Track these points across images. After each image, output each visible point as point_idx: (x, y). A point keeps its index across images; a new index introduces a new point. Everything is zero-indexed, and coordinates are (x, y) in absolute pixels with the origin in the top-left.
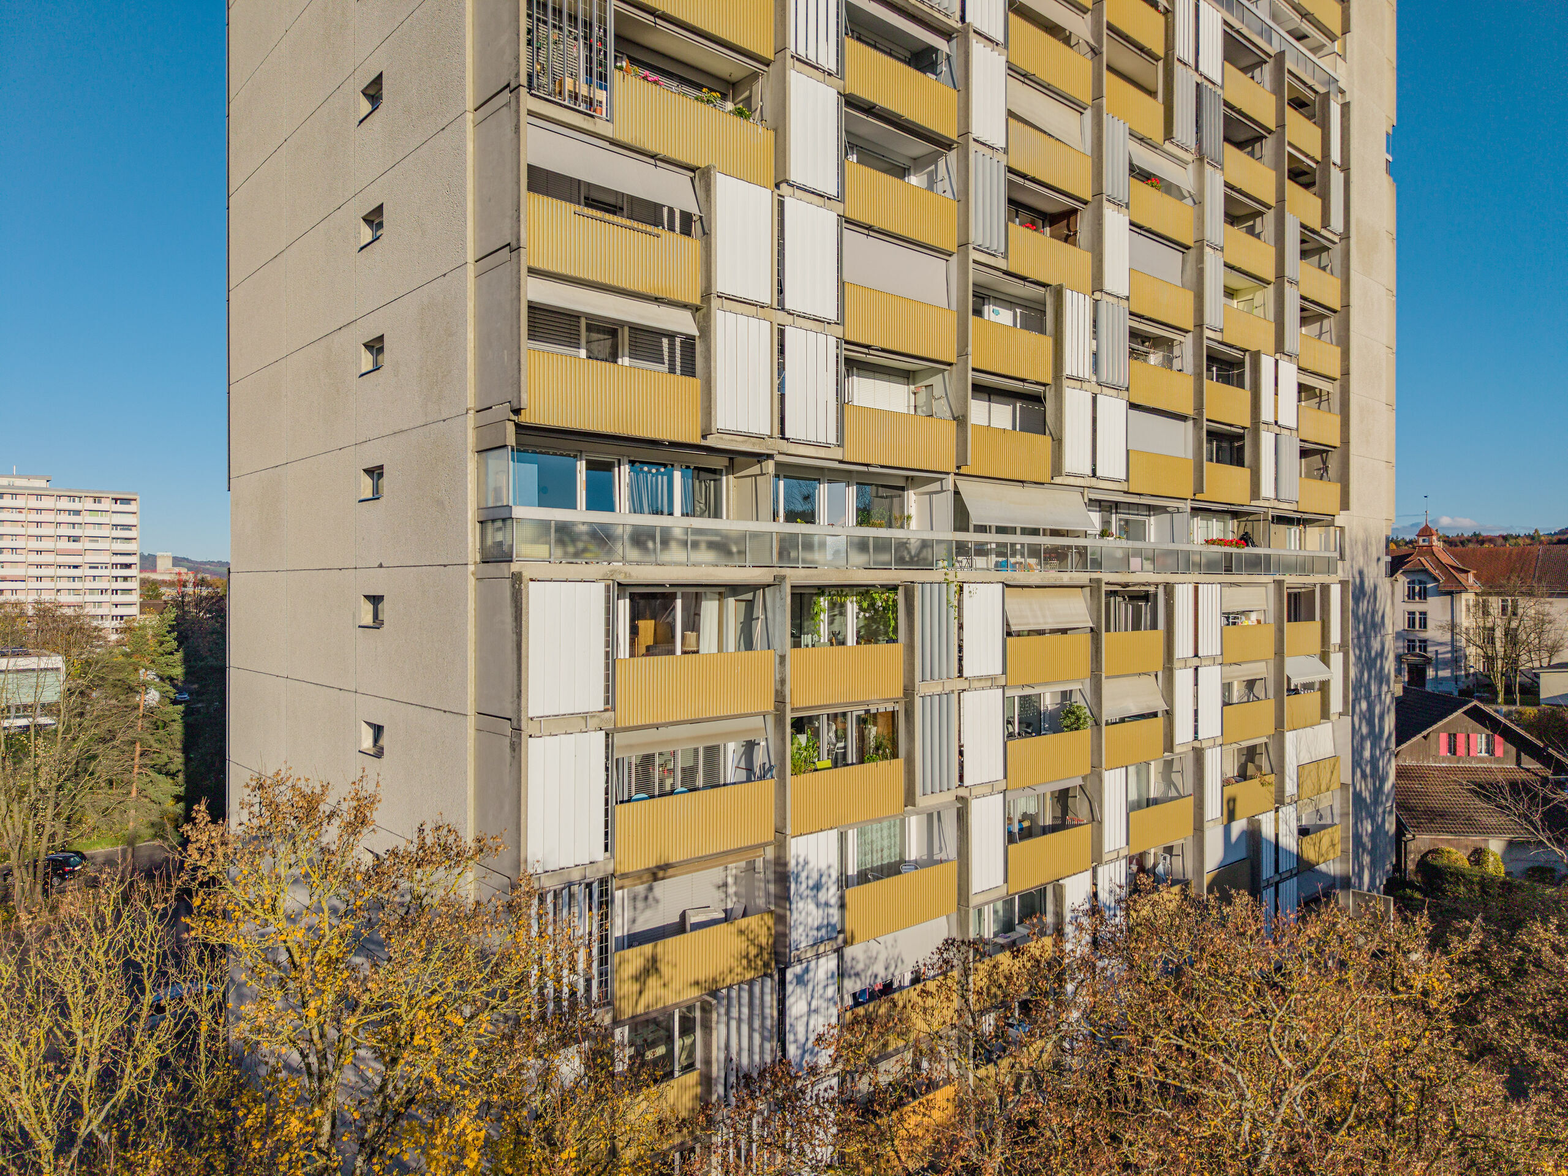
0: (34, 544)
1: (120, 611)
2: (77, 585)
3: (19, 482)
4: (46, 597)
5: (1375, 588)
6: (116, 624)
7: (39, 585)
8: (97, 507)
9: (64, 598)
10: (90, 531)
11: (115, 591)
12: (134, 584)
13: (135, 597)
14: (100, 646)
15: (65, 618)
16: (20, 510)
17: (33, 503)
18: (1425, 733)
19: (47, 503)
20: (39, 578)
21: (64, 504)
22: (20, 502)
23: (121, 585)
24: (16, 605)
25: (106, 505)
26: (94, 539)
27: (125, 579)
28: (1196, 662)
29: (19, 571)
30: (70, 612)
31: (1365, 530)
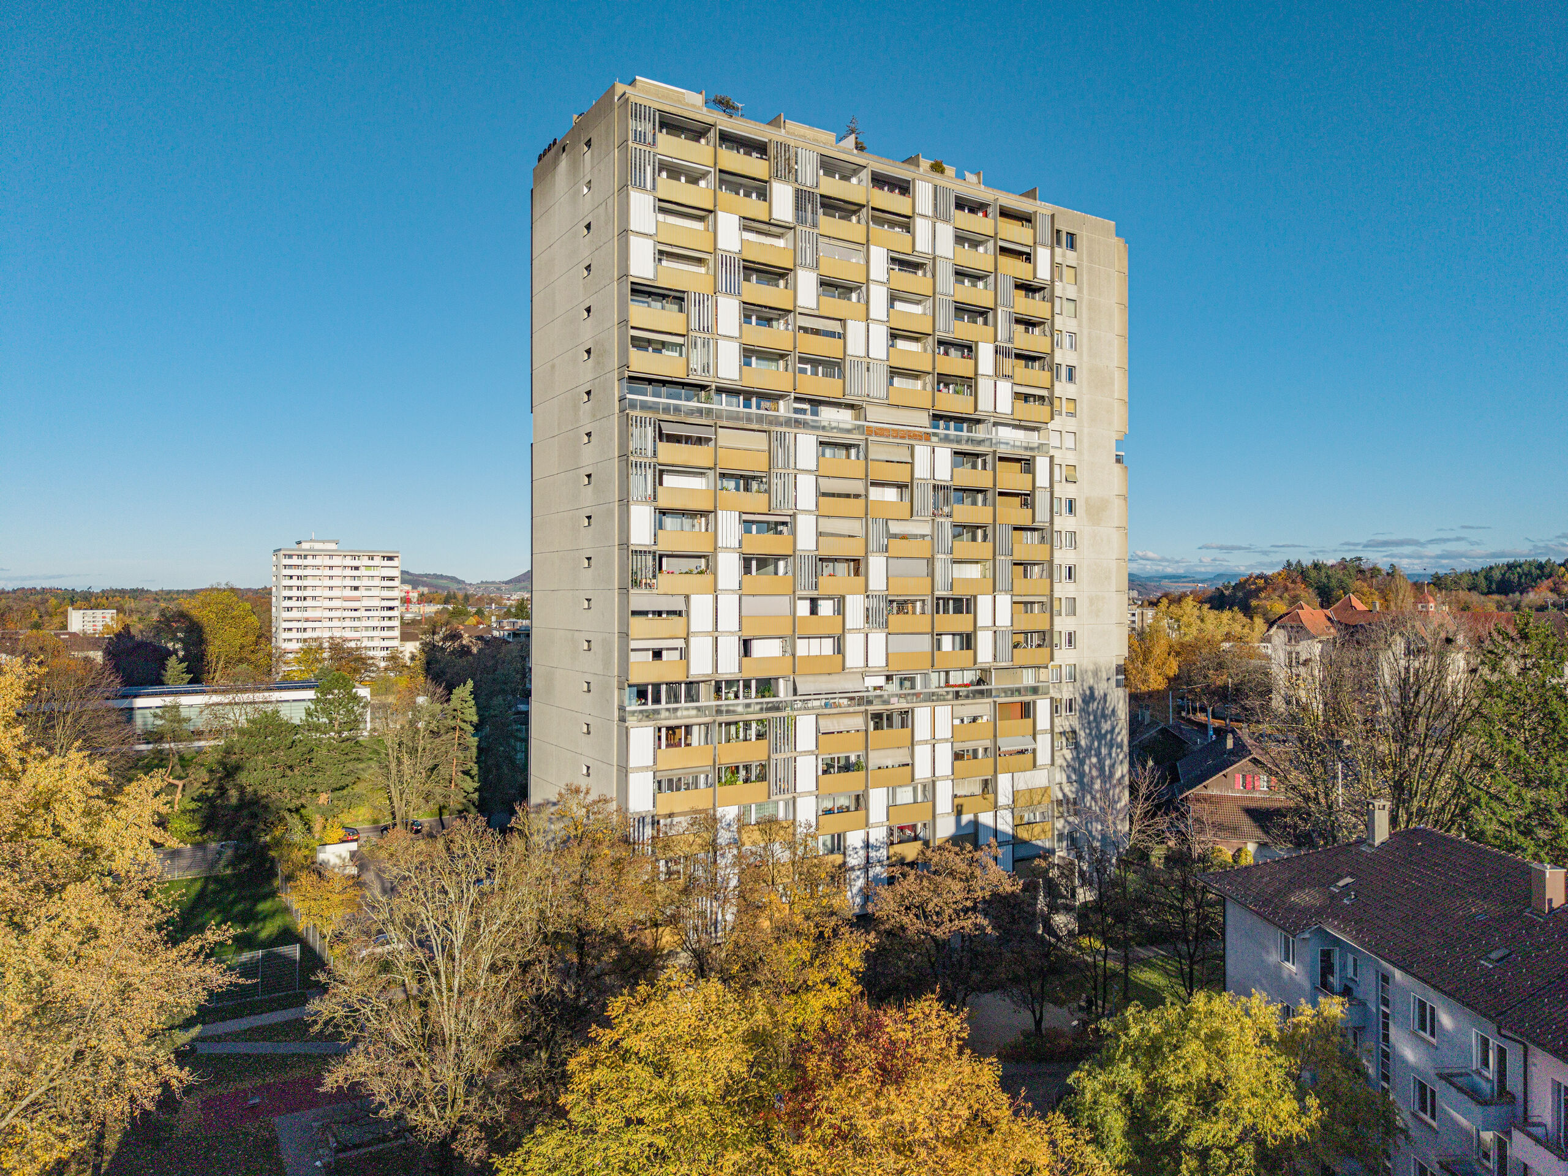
0: (328, 593)
1: (387, 643)
2: (356, 624)
3: (318, 546)
4: (337, 634)
5: (1105, 695)
6: (384, 653)
7: (330, 624)
8: (371, 563)
9: (348, 634)
10: (366, 582)
11: (383, 628)
12: (396, 623)
13: (397, 633)
14: (373, 671)
15: (350, 651)
16: (318, 567)
17: (328, 562)
18: (1224, 772)
19: (337, 561)
20: (331, 619)
21: (349, 562)
22: (318, 561)
23: (387, 623)
24: (315, 640)
25: (377, 561)
26: (368, 588)
27: (390, 618)
28: (933, 741)
29: (317, 614)
30: (352, 644)
31: (1095, 664)
